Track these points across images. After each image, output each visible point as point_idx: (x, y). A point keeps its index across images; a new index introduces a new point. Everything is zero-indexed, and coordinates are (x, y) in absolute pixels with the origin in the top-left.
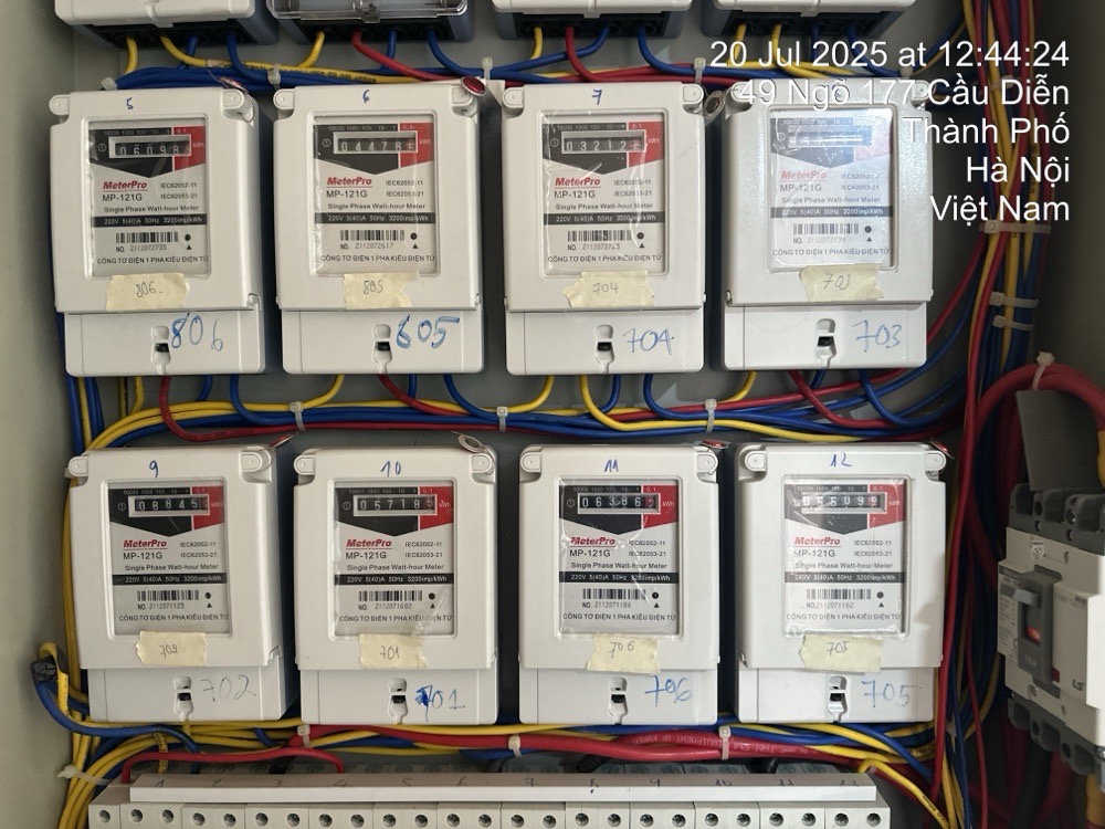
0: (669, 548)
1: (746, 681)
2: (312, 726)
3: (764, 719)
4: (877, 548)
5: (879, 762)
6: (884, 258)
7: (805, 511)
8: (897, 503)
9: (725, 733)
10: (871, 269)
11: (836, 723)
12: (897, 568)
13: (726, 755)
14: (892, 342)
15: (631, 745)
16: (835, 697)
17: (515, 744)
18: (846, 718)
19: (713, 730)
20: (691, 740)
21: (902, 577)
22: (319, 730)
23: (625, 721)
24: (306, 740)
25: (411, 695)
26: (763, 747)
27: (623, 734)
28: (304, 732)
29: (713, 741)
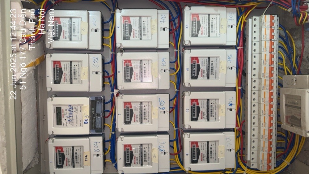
0: (203, 59)
1: (228, 44)
2: (236, 127)
3: (236, 41)
4: (203, 19)
5: (244, 18)
6: (149, 18)
7: (196, 33)
8: (195, 15)
9: (238, 48)
10: (151, 21)
11: (237, 27)
12: (207, 15)
13: (243, 48)
14: (164, 16)
15: (240, 66)
16: (232, 27)
17: (240, 88)
18: (236, 25)
19: (238, 50)
20: (239, 54)
21: (209, 14)
22: (237, 125)
23: (236, 67)
24: (239, 128)
25: (230, 107)
26: (241, 41)
27: (238, 67)
28: (237, 128)
29: (240, 50)
